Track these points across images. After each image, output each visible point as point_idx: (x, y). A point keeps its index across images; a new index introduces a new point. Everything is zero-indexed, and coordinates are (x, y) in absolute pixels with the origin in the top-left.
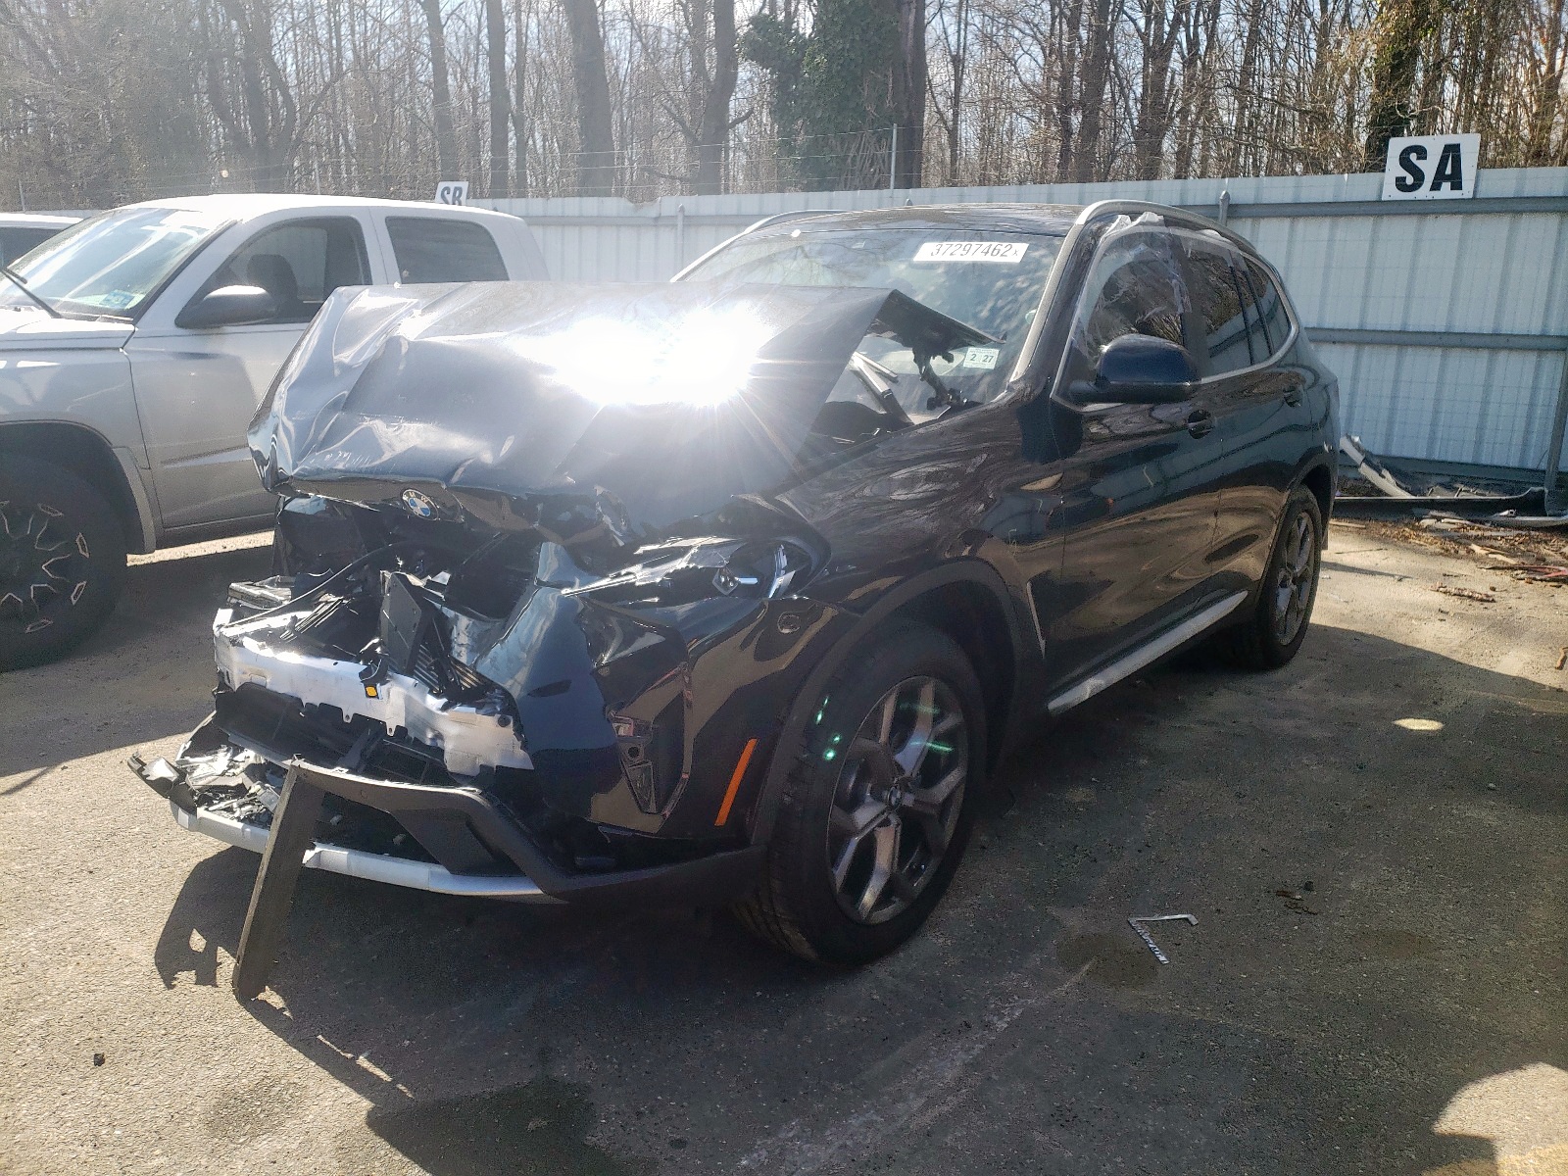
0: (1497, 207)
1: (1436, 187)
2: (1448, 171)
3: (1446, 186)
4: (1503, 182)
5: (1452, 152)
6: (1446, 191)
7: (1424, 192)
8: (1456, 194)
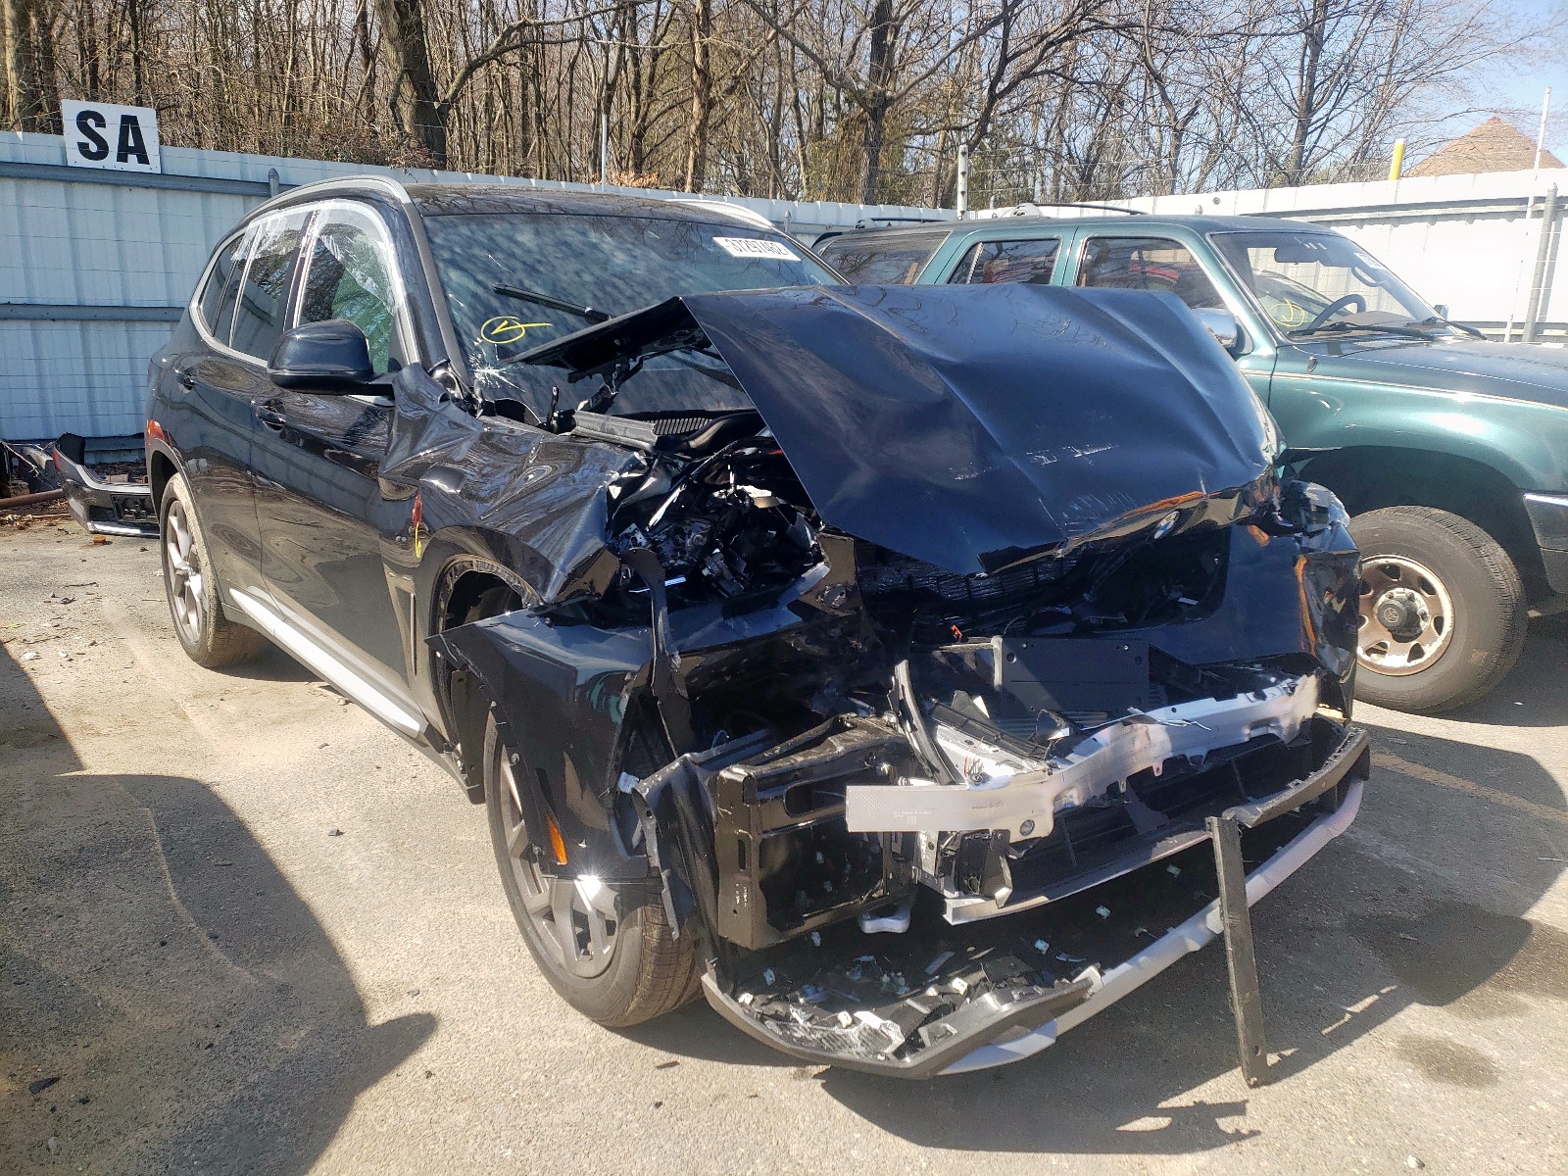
0: (187, 185)
1: (122, 158)
2: (131, 143)
3: (133, 158)
4: (185, 161)
5: (129, 123)
6: (133, 163)
7: (110, 162)
8: (144, 168)
